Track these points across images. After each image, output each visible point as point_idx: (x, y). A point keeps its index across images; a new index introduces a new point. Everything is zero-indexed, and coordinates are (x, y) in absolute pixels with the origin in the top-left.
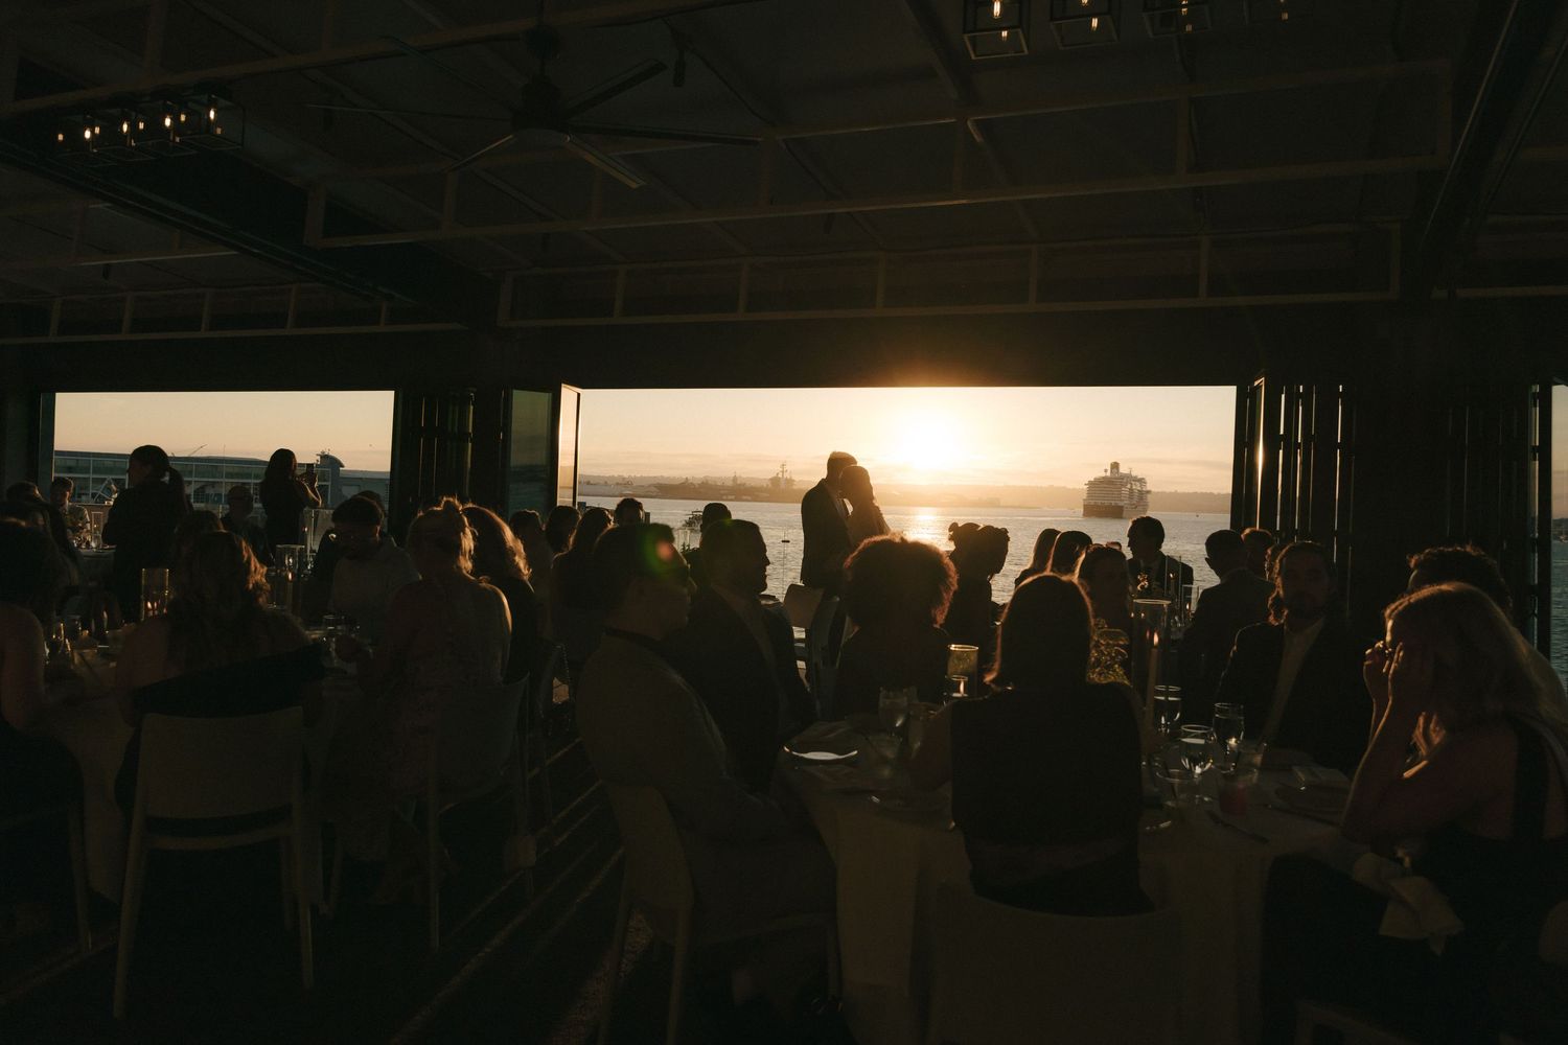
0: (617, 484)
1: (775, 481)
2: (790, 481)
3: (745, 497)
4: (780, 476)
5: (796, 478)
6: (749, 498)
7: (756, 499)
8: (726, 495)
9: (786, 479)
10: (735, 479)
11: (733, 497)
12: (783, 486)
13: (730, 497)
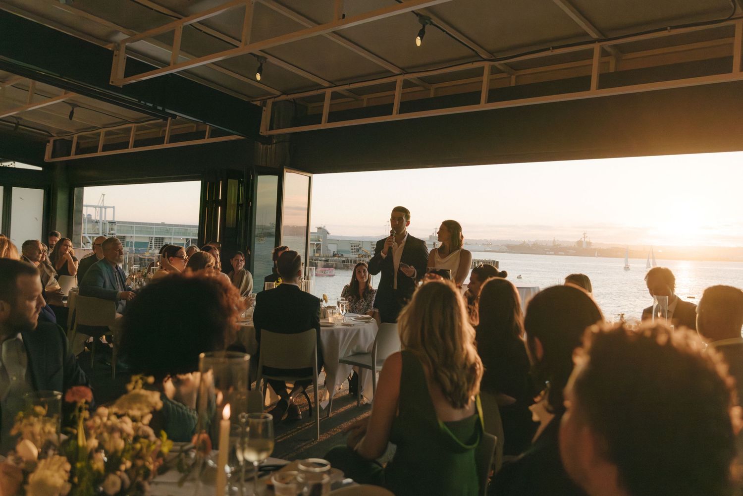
0: (483, 244)
1: (580, 243)
2: (589, 243)
3: (559, 253)
4: (583, 240)
5: (593, 241)
6: (563, 253)
7: (567, 254)
8: (549, 251)
9: (587, 242)
10: (554, 241)
11: (553, 253)
12: (584, 246)
13: (551, 253)
